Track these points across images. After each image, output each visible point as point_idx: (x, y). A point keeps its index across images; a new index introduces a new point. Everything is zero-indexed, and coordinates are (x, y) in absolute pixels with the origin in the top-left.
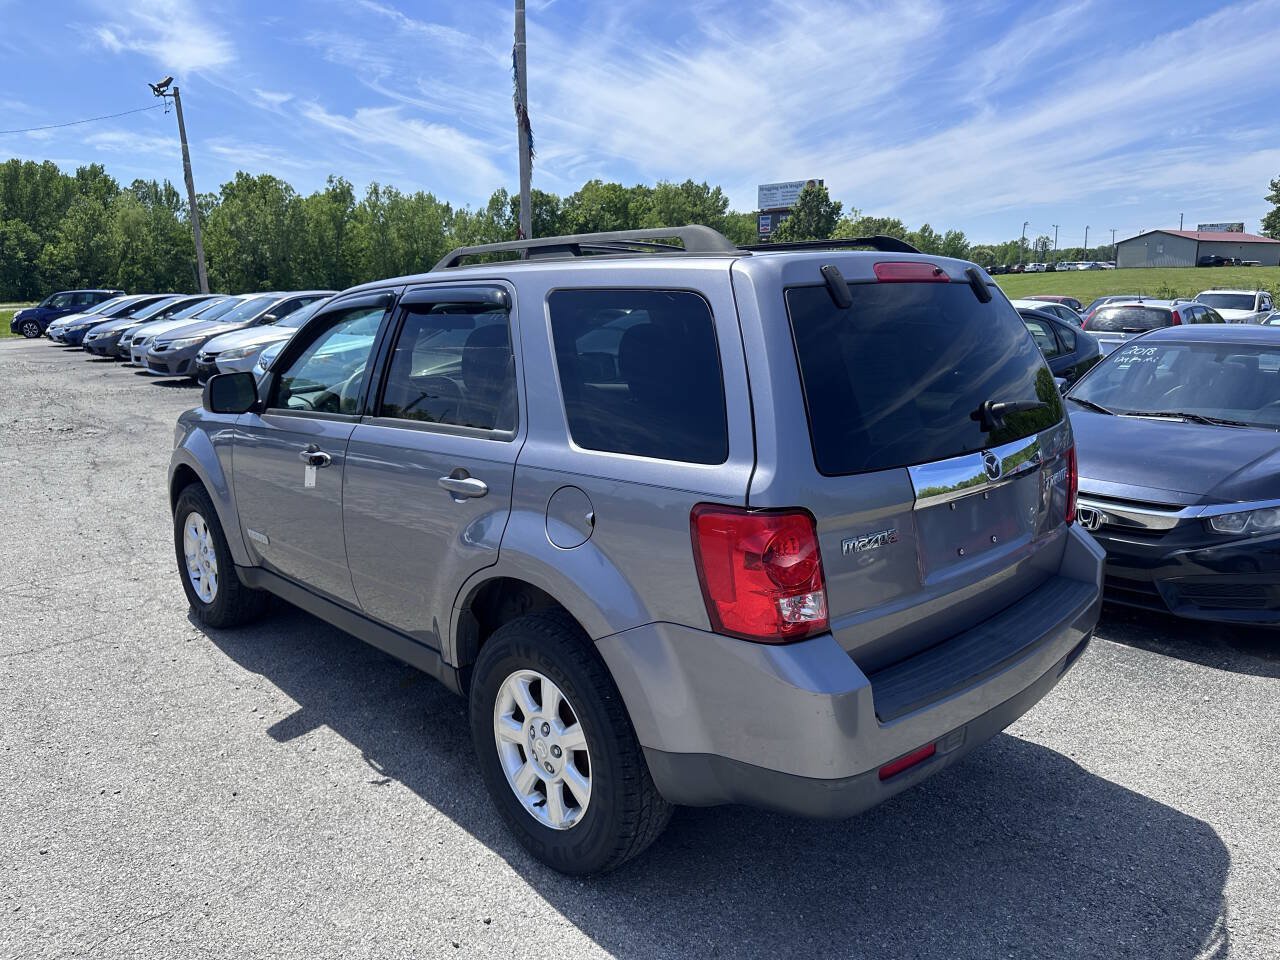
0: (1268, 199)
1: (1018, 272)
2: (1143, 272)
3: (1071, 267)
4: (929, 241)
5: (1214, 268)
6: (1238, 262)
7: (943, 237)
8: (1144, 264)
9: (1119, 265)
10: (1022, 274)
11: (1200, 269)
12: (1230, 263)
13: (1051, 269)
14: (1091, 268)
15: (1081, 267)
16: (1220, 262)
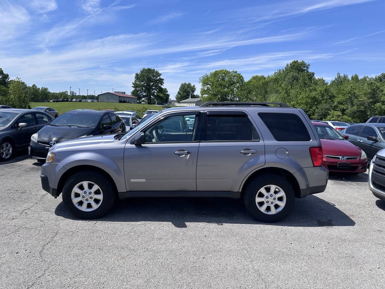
0: (132, 87)
1: (70, 101)
2: (106, 103)
3: (86, 101)
4: (36, 90)
5: (123, 103)
6: (128, 102)
7: (41, 89)
8: (106, 101)
9: (99, 101)
10: (72, 102)
11: (120, 103)
12: (127, 102)
13: (80, 101)
14: (92, 101)
15: (89, 101)
16: (124, 102)
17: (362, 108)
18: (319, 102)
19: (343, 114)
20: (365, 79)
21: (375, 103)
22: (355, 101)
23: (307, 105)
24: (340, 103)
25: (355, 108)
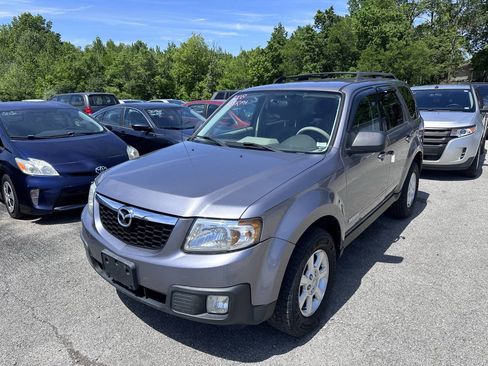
17: (140, 82)
18: (87, 76)
19: (121, 91)
20: (121, 46)
21: (153, 75)
22: (132, 74)
23: (71, 80)
24: (113, 76)
25: (133, 82)
